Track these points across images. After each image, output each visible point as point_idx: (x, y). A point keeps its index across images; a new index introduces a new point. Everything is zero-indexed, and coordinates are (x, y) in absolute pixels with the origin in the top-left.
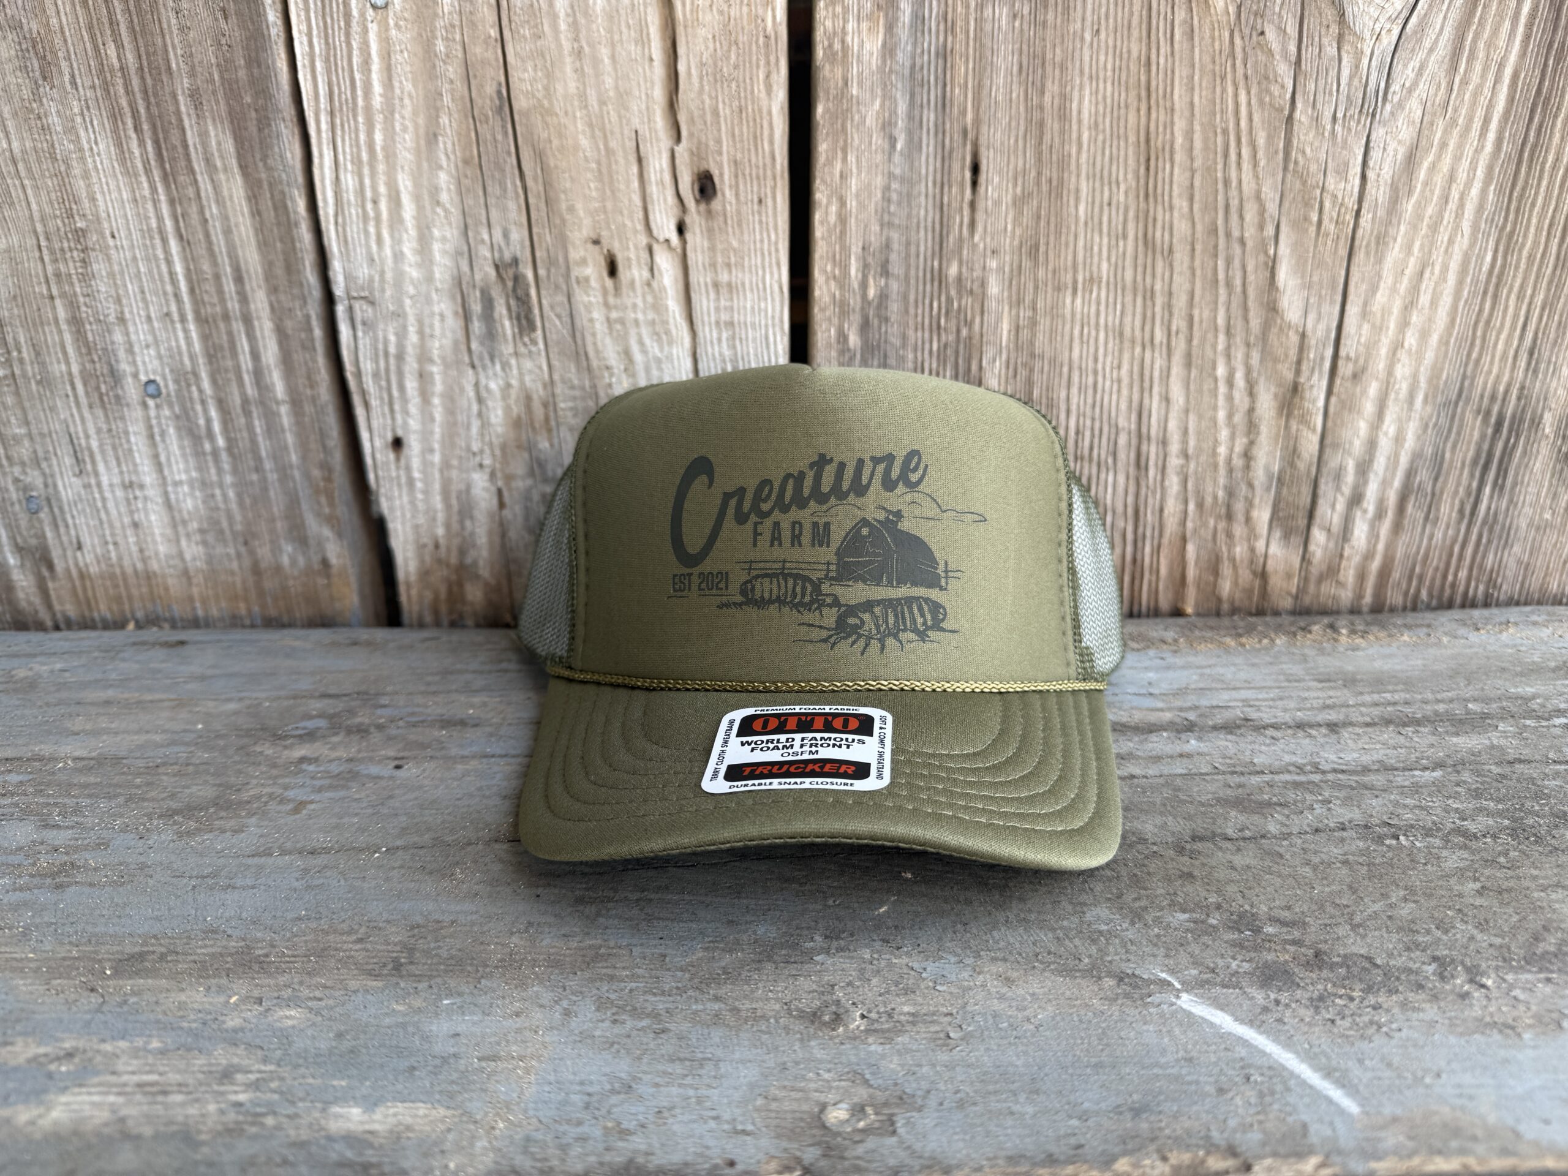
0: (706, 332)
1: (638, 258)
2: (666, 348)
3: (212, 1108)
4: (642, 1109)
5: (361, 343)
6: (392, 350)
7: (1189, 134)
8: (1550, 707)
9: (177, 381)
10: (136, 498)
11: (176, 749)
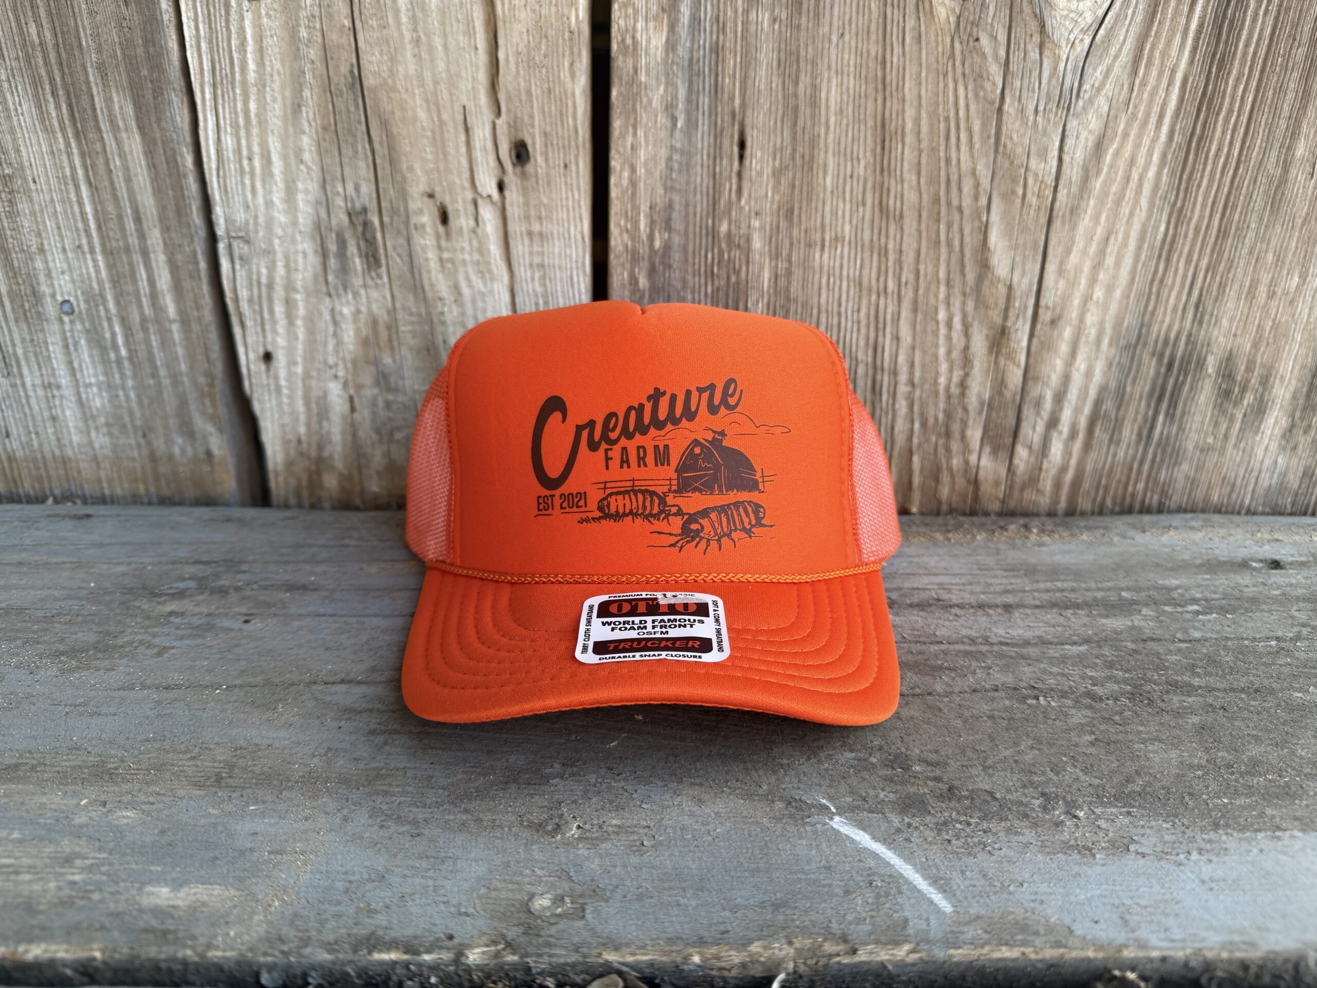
0: (522, 272)
1: (466, 210)
2: (489, 284)
3: (52, 885)
4: (390, 894)
5: (238, 274)
6: (264, 280)
7: (917, 120)
8: (1187, 596)
9: (87, 302)
10: (54, 396)
11: (70, 602)
